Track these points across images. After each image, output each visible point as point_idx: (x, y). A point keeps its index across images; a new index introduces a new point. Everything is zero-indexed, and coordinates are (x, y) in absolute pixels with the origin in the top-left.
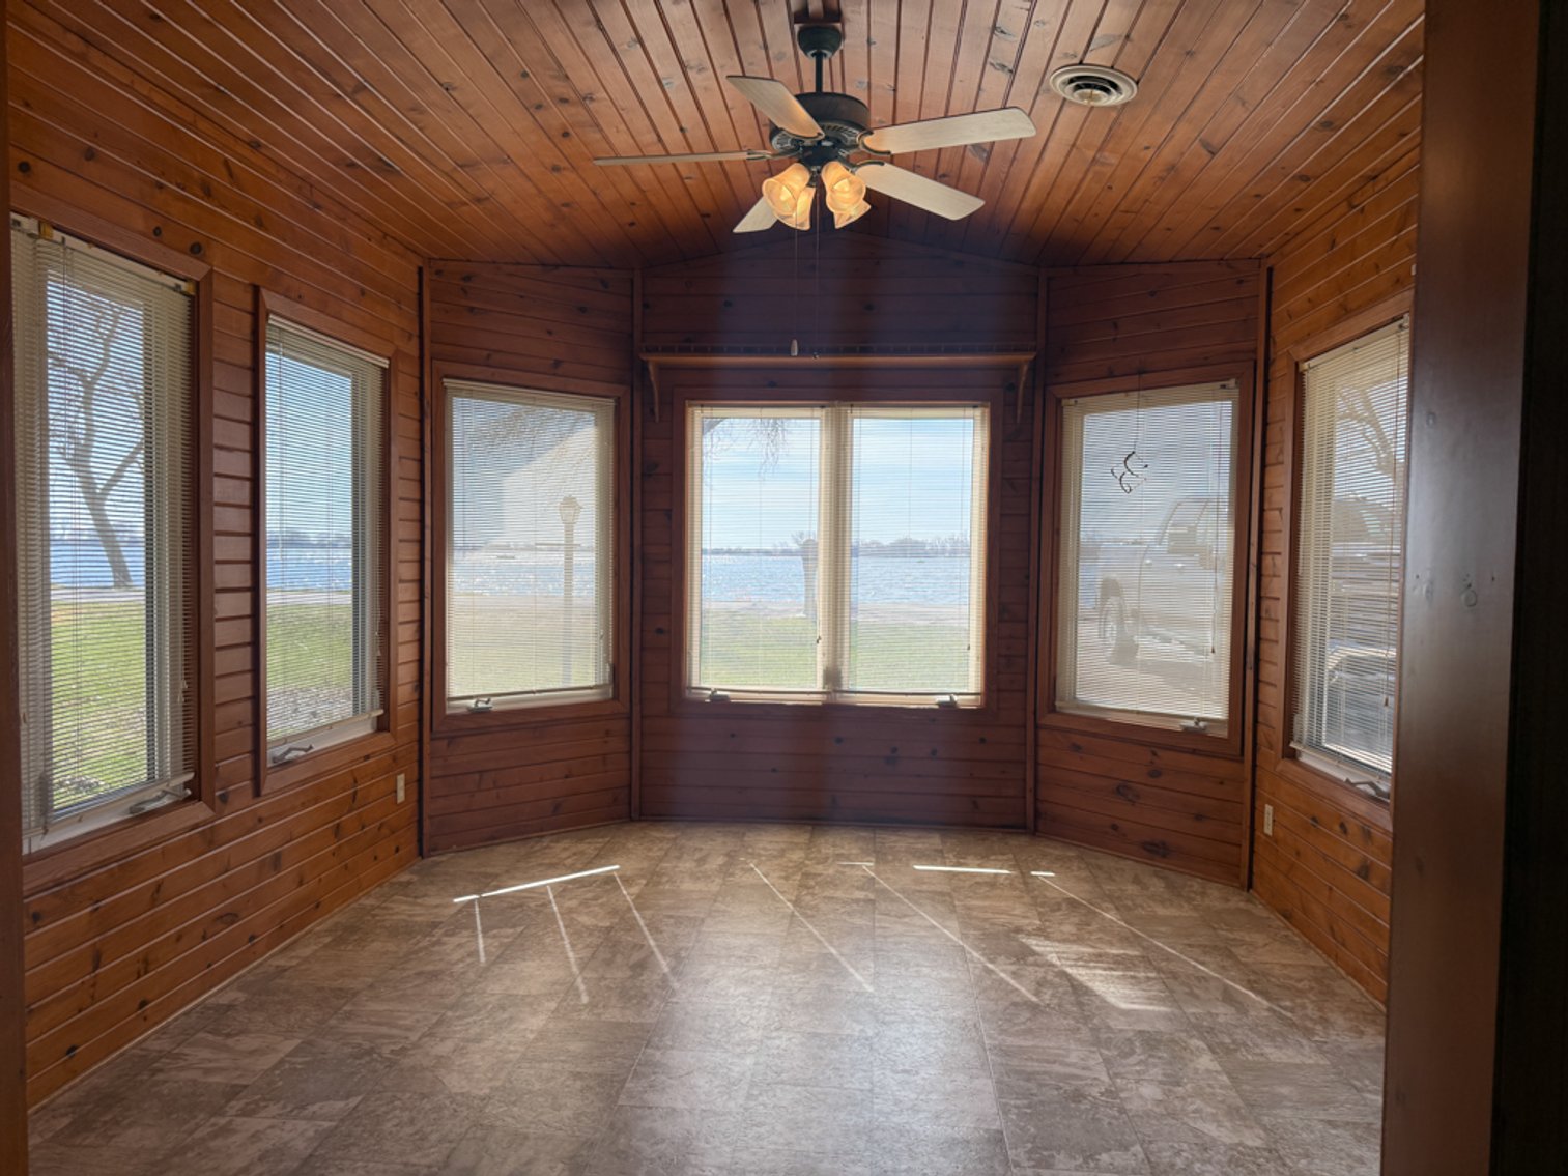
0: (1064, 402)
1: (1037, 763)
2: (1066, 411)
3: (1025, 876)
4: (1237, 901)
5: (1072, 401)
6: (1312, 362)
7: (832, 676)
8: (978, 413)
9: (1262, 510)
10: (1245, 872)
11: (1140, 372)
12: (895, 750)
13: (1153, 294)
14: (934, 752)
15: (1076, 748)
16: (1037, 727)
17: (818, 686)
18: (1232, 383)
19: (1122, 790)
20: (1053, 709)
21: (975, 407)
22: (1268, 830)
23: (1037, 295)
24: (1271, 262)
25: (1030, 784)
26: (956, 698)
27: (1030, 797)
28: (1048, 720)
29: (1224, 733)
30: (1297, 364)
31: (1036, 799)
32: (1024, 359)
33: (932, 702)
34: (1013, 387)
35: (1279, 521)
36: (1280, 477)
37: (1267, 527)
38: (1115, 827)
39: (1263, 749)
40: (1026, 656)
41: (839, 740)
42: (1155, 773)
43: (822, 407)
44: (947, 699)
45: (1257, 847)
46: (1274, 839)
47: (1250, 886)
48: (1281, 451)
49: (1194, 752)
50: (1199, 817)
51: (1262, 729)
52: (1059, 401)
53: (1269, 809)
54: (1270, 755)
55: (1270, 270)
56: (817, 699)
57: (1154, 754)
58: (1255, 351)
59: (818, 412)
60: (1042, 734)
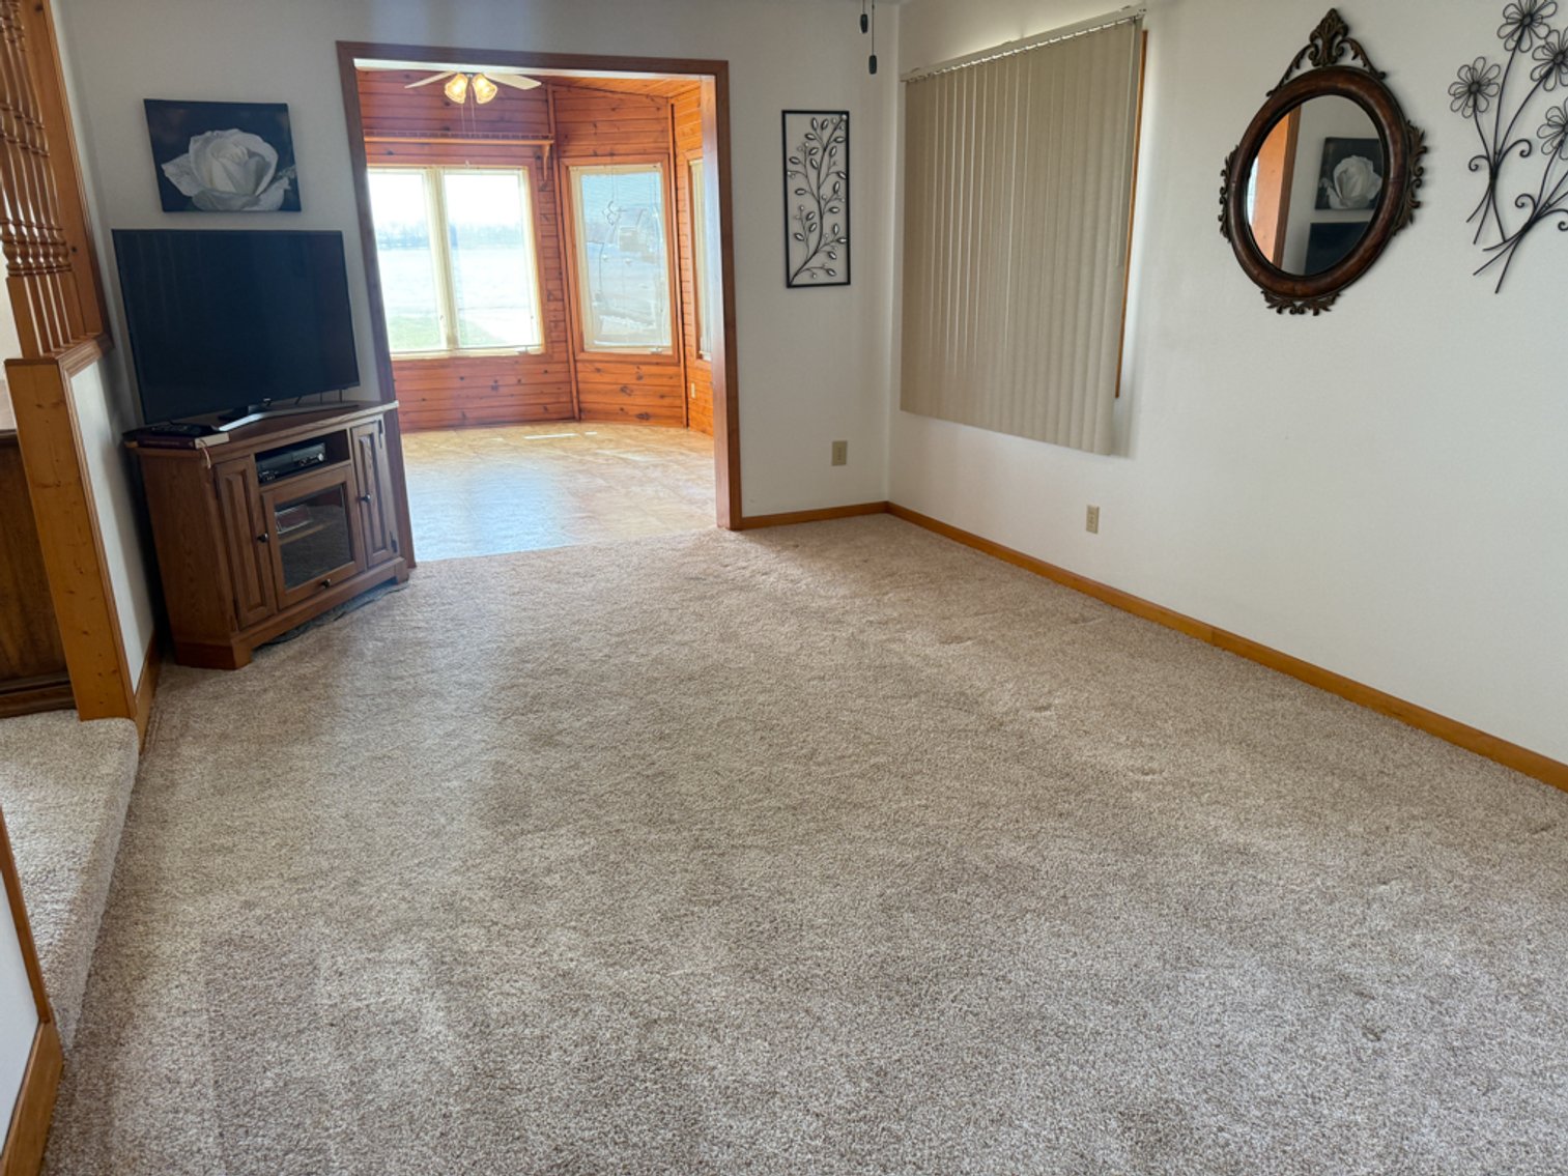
0: (571, 168)
1: (577, 382)
2: (572, 173)
3: (583, 435)
4: (683, 431)
5: (575, 168)
6: (696, 162)
7: (452, 340)
8: (521, 172)
9: (678, 235)
10: (685, 420)
11: (612, 155)
12: (496, 382)
13: (614, 109)
14: (519, 381)
15: (598, 370)
16: (575, 361)
17: (444, 345)
18: (659, 165)
19: (624, 389)
20: (583, 350)
21: (519, 169)
22: (693, 395)
23: (547, 101)
24: (672, 101)
25: (575, 394)
26: (529, 348)
27: (575, 401)
28: (581, 356)
29: (670, 353)
30: (688, 161)
31: (579, 402)
32: (547, 144)
33: (514, 352)
34: (540, 158)
35: (686, 242)
36: (685, 218)
37: (682, 244)
38: (622, 409)
39: (688, 358)
40: (565, 321)
41: (462, 378)
42: (640, 378)
43: (425, 168)
44: (523, 349)
45: (690, 406)
46: (696, 399)
47: (688, 425)
48: (685, 205)
49: (657, 364)
50: (662, 397)
51: (687, 348)
52: (567, 168)
53: (693, 386)
54: (692, 360)
55: (672, 106)
56: (444, 355)
57: (638, 368)
58: (668, 148)
59: (423, 171)
60: (579, 365)
